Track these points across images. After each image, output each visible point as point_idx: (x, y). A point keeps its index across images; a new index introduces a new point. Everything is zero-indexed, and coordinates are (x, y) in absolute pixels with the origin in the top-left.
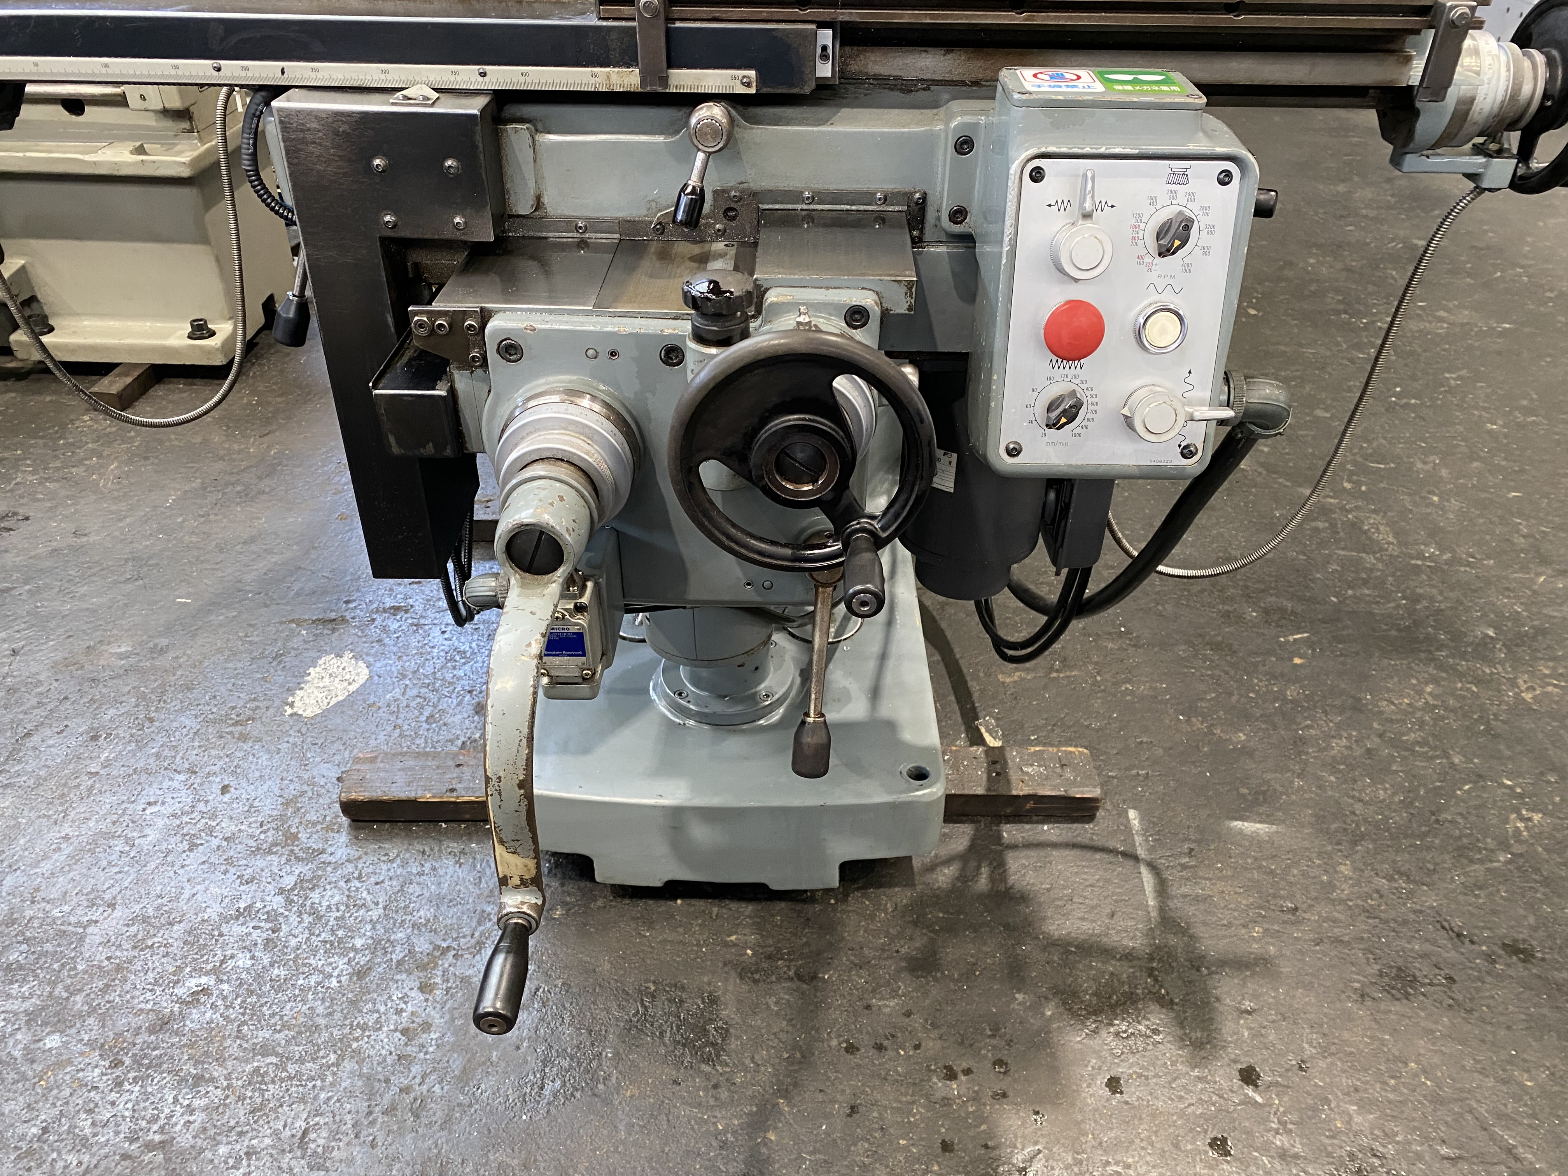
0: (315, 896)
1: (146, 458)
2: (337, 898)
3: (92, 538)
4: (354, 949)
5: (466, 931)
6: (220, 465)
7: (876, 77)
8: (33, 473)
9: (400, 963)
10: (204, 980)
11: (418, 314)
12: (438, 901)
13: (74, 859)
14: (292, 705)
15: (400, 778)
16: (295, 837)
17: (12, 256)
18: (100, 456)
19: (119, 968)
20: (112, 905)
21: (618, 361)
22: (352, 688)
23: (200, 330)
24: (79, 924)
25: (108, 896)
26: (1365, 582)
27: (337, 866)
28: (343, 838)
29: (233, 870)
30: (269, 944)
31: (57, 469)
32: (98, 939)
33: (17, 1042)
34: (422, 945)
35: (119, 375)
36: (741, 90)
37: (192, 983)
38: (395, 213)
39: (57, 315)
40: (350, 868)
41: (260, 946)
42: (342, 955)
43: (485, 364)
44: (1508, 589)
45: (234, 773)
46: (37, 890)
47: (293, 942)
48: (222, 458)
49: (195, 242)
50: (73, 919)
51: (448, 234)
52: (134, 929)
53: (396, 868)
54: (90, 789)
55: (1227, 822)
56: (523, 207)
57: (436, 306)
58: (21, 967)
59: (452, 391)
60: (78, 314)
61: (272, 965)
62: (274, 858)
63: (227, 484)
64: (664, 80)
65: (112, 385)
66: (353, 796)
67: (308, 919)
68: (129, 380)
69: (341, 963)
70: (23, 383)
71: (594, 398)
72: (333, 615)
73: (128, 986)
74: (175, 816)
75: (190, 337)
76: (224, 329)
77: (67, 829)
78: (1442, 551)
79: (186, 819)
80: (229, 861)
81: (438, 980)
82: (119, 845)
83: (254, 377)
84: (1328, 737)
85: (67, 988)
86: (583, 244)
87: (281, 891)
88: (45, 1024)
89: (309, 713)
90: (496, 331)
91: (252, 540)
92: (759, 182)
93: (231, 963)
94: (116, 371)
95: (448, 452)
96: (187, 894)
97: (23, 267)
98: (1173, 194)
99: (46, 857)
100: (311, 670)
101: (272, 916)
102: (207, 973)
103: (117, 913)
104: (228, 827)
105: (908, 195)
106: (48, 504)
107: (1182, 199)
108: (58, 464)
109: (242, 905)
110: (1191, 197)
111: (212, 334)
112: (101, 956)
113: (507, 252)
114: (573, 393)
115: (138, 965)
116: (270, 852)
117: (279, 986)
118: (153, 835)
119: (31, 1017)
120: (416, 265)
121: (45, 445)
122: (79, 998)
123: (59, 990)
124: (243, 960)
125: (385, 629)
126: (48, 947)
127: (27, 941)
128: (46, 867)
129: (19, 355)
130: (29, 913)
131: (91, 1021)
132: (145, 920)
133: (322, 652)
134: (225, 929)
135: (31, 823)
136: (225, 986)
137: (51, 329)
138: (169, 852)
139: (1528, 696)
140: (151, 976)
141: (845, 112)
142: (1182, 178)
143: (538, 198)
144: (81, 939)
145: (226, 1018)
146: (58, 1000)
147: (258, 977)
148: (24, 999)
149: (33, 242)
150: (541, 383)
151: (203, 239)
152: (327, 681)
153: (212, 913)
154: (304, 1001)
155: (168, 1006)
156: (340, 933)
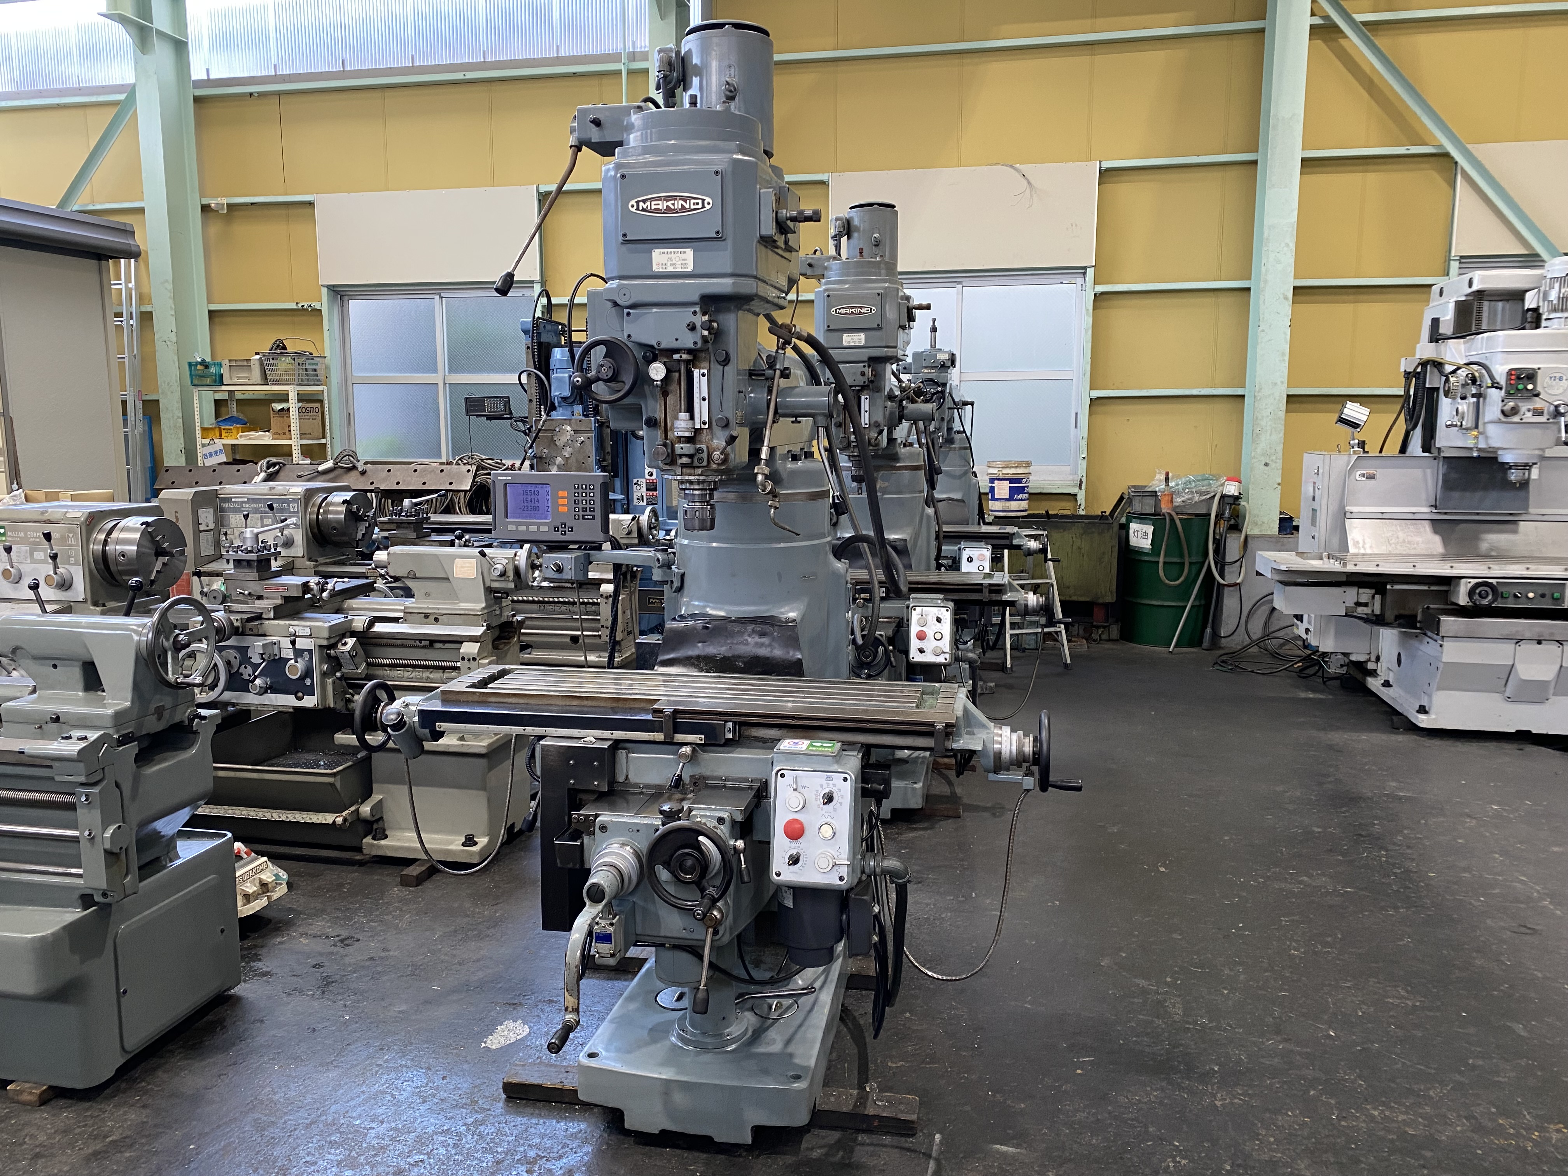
0: (482, 1128)
1: (426, 913)
2: (493, 1130)
3: (391, 953)
4: (497, 1152)
5: (556, 1151)
6: (466, 920)
7: (754, 737)
8: (364, 917)
9: (518, 1160)
10: (422, 1157)
11: (575, 814)
12: (542, 1136)
13: (366, 1101)
14: (485, 1043)
15: (536, 1074)
16: (477, 1102)
17: (377, 793)
18: (401, 910)
19: (382, 1148)
20: (382, 1122)
21: (639, 833)
22: (518, 1037)
23: (470, 841)
24: (364, 1128)
25: (380, 1118)
26: (1147, 1034)
27: (495, 1117)
28: (501, 1105)
29: (442, 1113)
30: (455, 1146)
31: (377, 916)
32: (373, 1135)
33: (332, 1172)
34: (532, 1154)
35: (419, 866)
36: (699, 742)
37: (417, 1158)
38: (574, 779)
39: (392, 828)
40: (502, 1118)
41: (451, 1146)
42: (490, 1154)
43: (594, 834)
44: (1242, 1046)
45: (450, 1071)
46: (347, 1112)
47: (468, 1146)
48: (468, 916)
49: (477, 789)
50: (363, 1126)
51: (591, 788)
52: (391, 1133)
53: (524, 1120)
54: (377, 1072)
55: (991, 1146)
56: (621, 779)
57: (581, 812)
58: (336, 1143)
59: (582, 843)
60: (403, 829)
61: (455, 1154)
62: (465, 1110)
63: (469, 930)
64: (673, 738)
65: (414, 871)
66: (511, 1080)
67: (476, 1137)
68: (424, 868)
69: (490, 1157)
70: (362, 868)
71: (631, 847)
72: (516, 1001)
73: (385, 1155)
74: (417, 1087)
75: (463, 845)
76: (483, 841)
77: (364, 1088)
78: (1210, 1021)
79: (422, 1089)
80: (442, 1109)
81: (536, 1169)
82: (389, 1098)
83: (494, 872)
84: (1077, 1111)
85: (357, 1153)
86: (642, 793)
87: (465, 1124)
88: (345, 1166)
89: (494, 1047)
90: (600, 821)
91: (478, 960)
92: (707, 772)
93: (436, 1152)
94: (417, 863)
95: (578, 866)
96: (419, 1121)
97: (381, 800)
98: (828, 784)
99: (352, 1099)
100: (499, 1027)
101: (459, 1135)
102: (424, 1154)
103: (384, 1126)
104: (443, 1095)
105: (761, 780)
106: (370, 934)
107: (831, 786)
108: (378, 913)
109: (445, 1128)
110: (834, 785)
111: (476, 843)
112: (374, 1142)
113: (613, 795)
114: (624, 845)
115: (391, 1148)
116: (462, 1107)
117: (457, 1163)
118: (405, 1094)
119: (339, 1163)
120: (581, 799)
121: (372, 903)
122: (362, 1158)
123: (353, 1153)
124: (442, 1151)
125: (542, 1010)
126: (350, 1136)
127: (340, 1133)
128: (352, 1103)
129: (365, 851)
130: (342, 1121)
131: (367, 1167)
132: (397, 1130)
133: (506, 1019)
134: (435, 1137)
135: (346, 1084)
136: (432, 1160)
137: (386, 837)
138: (412, 1103)
139: (1218, 1103)
140: (397, 1152)
141: (739, 749)
142: (831, 779)
143: (627, 776)
144: (366, 1135)
145: (430, 1173)
146: (353, 1157)
147: (448, 1159)
148: (337, 1155)
149: (390, 786)
150: (613, 840)
151: (484, 788)
152: (506, 1033)
153: (430, 1130)
154: (468, 1170)
155: (403, 1165)
156: (491, 1145)
